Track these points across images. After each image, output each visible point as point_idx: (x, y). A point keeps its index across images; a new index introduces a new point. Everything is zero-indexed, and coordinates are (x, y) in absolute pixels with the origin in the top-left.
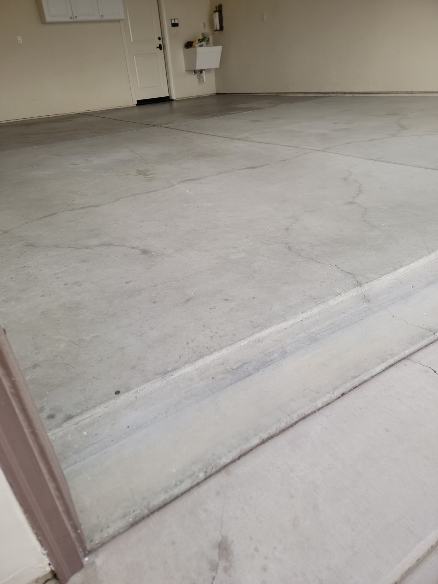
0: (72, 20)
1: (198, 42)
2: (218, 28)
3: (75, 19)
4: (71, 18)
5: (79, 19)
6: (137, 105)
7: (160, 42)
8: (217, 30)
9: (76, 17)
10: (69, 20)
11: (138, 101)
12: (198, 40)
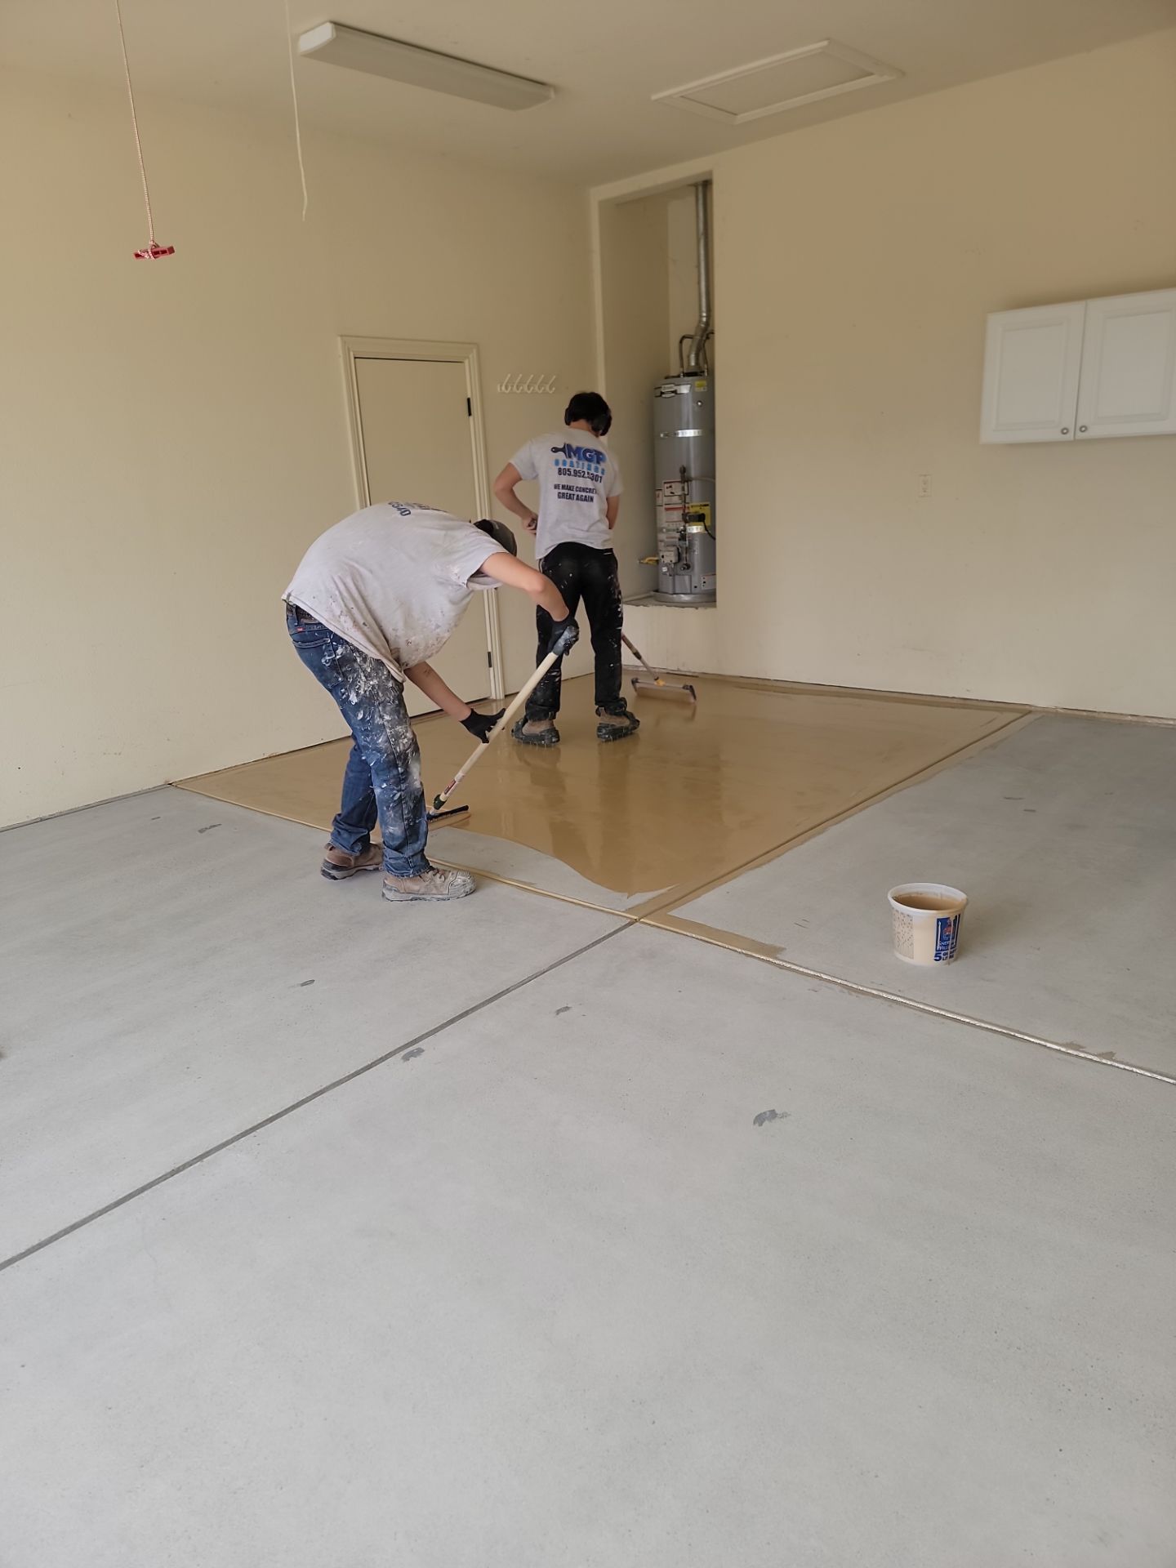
0: (1070, 436)
3: (1080, 435)
4: (1065, 431)
5: (1095, 432)
9: (1084, 429)
10: (1055, 435)
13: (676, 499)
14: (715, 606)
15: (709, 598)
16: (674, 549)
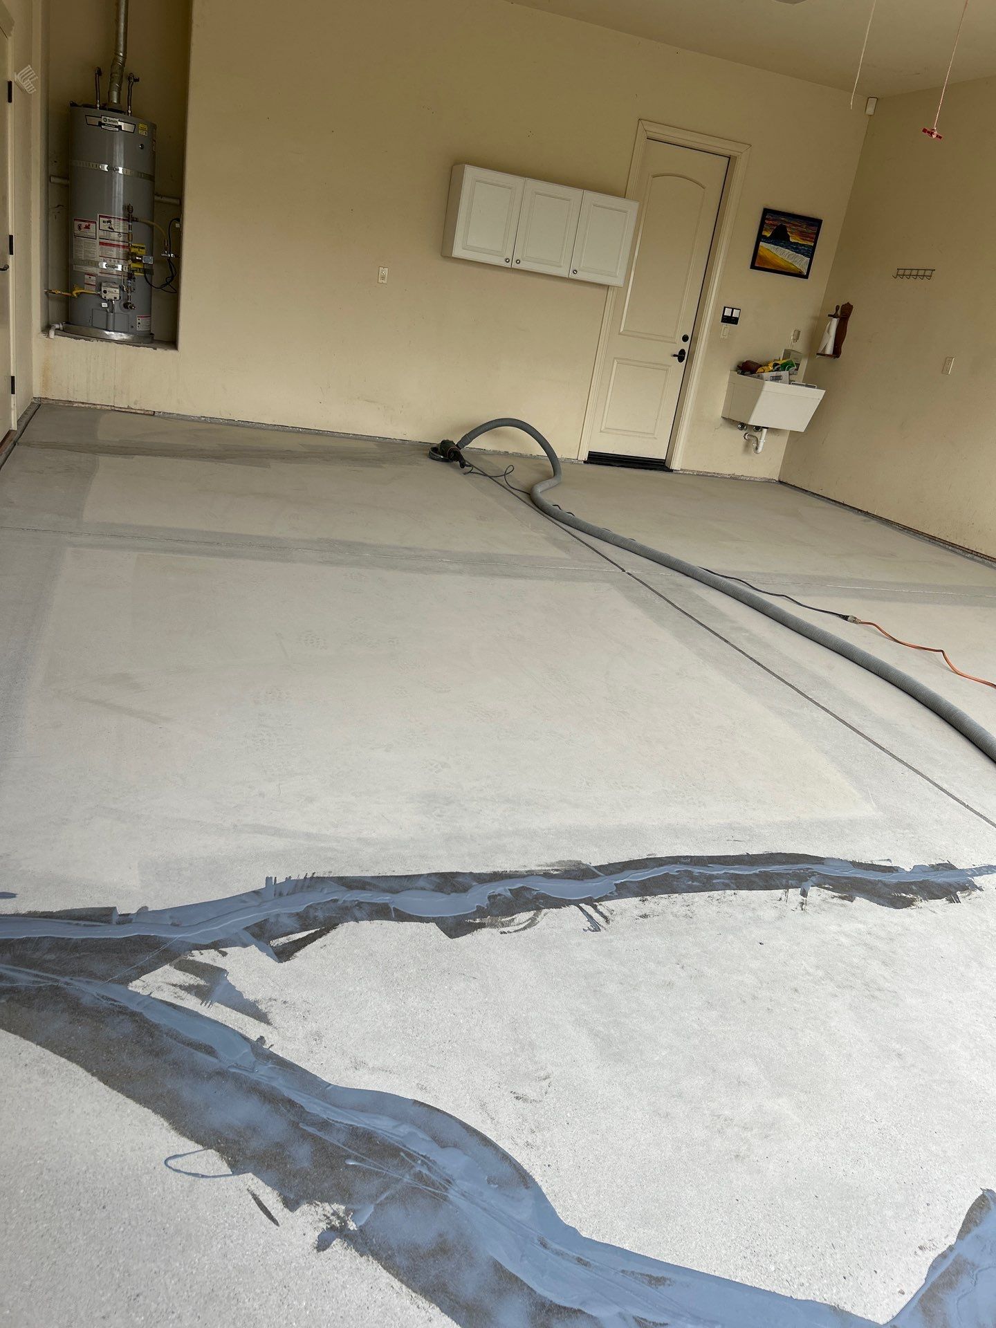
0: (508, 265)
1: (771, 367)
2: (829, 350)
3: (515, 265)
4: (507, 260)
5: (523, 266)
7: (685, 346)
8: (823, 355)
9: (518, 262)
10: (500, 262)
11: (592, 454)
12: (772, 364)
13: (115, 235)
14: (178, 349)
15: (164, 340)
16: (117, 286)
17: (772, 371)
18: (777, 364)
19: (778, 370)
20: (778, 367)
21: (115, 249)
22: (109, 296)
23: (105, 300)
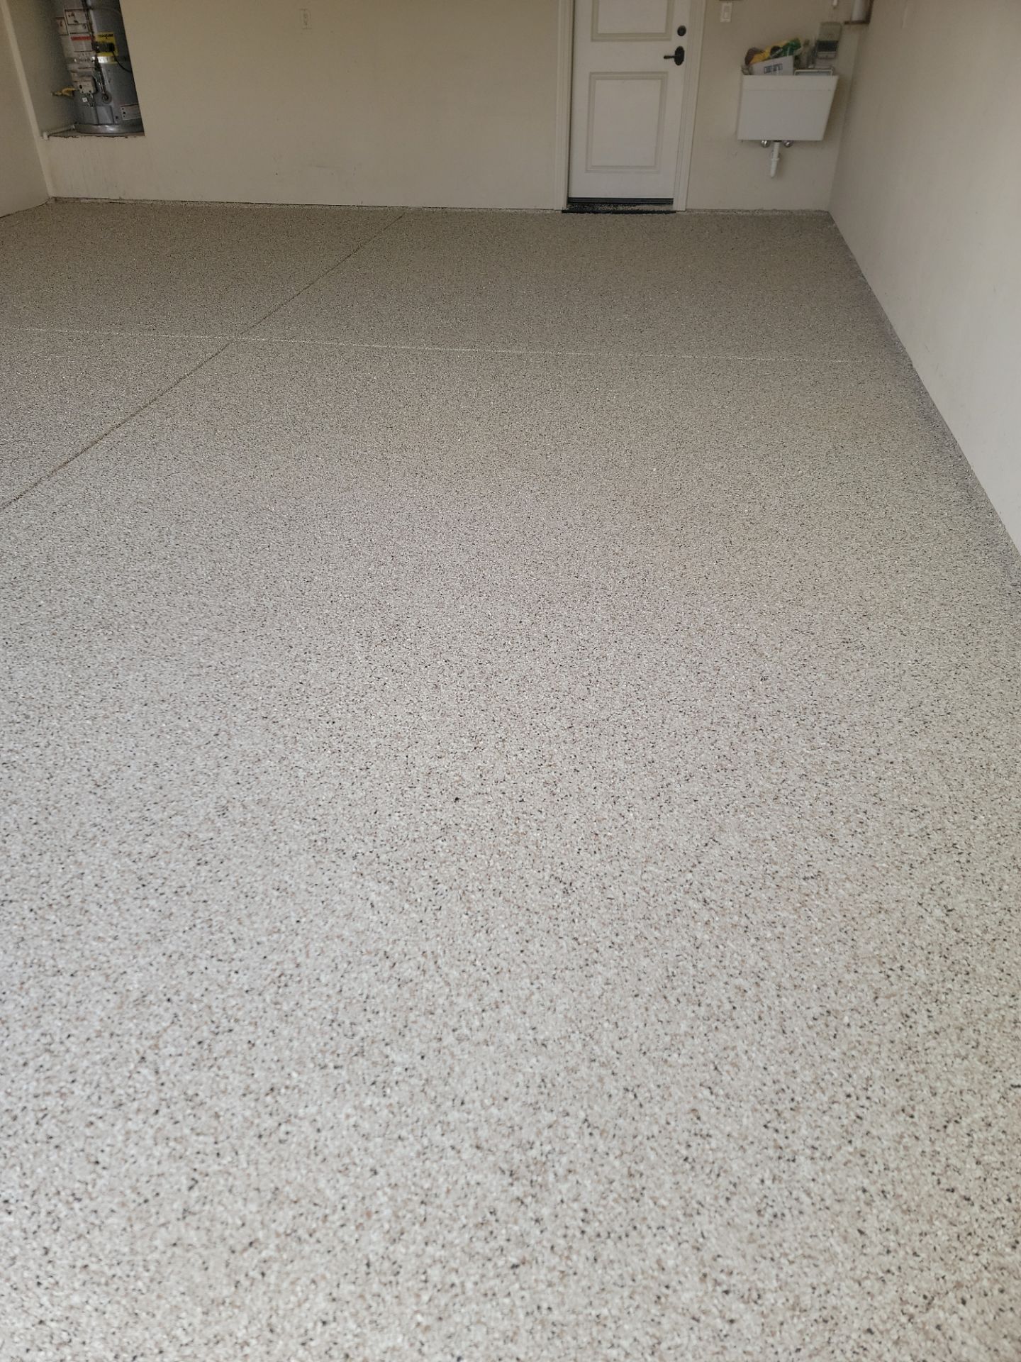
1: (767, 53)
2: (857, 16)
6: (563, 211)
7: (682, 42)
8: (851, 22)
11: (570, 201)
12: (768, 51)
13: (80, 28)
14: (144, 135)
15: (136, 127)
16: (90, 79)
17: (769, 59)
18: (775, 49)
19: (776, 57)
20: (776, 52)
21: (83, 42)
22: (85, 90)
23: (85, 95)
